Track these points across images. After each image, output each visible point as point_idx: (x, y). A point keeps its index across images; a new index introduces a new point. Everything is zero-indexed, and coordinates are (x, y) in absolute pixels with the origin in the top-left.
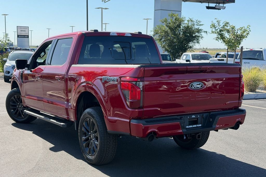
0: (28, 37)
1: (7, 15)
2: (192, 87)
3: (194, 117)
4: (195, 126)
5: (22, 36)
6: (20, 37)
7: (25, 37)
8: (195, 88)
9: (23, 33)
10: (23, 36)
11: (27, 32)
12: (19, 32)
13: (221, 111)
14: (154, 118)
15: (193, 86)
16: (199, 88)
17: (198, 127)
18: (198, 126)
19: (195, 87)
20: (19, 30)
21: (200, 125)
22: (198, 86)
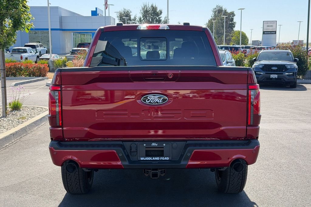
0: (275, 33)
1: (243, 9)
2: (145, 101)
3: (157, 145)
4: (157, 158)
5: (268, 33)
6: (266, 34)
7: (272, 33)
8: (151, 103)
9: (270, 29)
10: (270, 33)
11: (274, 27)
12: (265, 27)
13: (219, 140)
14: (89, 141)
15: (148, 101)
16: (160, 103)
17: (162, 160)
18: (163, 158)
19: (152, 101)
20: (266, 25)
21: (167, 158)
22: (157, 100)
